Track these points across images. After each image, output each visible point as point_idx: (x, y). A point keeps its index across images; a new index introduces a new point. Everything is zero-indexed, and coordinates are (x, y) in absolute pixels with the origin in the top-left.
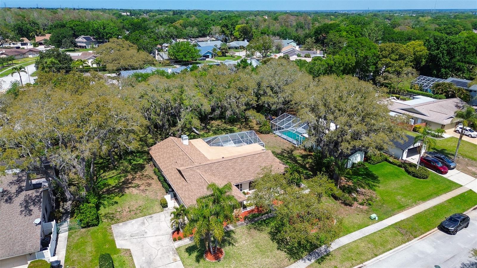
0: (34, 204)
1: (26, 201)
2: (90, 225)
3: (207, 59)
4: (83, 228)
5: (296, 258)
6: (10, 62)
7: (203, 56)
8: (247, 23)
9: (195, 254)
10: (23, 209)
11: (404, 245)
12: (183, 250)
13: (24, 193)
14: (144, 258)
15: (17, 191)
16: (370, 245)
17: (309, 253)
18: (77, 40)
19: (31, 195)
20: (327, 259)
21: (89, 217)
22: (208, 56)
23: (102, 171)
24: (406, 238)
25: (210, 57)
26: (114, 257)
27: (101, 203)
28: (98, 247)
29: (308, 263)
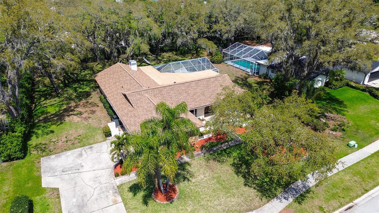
2: (13, 158)
4: (4, 161)
5: (269, 197)
9: (141, 194)
12: (127, 188)
14: (75, 200)
17: (284, 190)
20: (308, 197)
21: (10, 149)
23: (43, 99)
26: (36, 199)
27: (34, 132)
28: (18, 186)
29: (285, 203)
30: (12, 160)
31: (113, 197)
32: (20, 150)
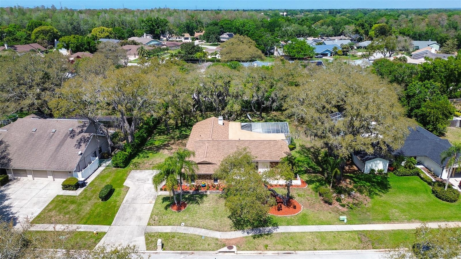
0: (84, 142)
1: (81, 139)
2: (119, 166)
3: (324, 57)
4: (114, 167)
5: (238, 228)
6: (166, 51)
7: (321, 54)
8: (387, 23)
9: (167, 203)
10: (77, 144)
11: (355, 251)
12: (161, 198)
13: (83, 134)
14: (133, 195)
15: (79, 132)
16: (316, 240)
17: (253, 228)
18: (221, 36)
19: (85, 136)
20: (264, 237)
21: (118, 160)
22: (327, 54)
23: (158, 134)
24: (362, 246)
25: (329, 55)
26: (117, 189)
27: (138, 155)
28: (114, 181)
29: (246, 234)
30: (118, 167)
31: (151, 200)
32: (123, 163)
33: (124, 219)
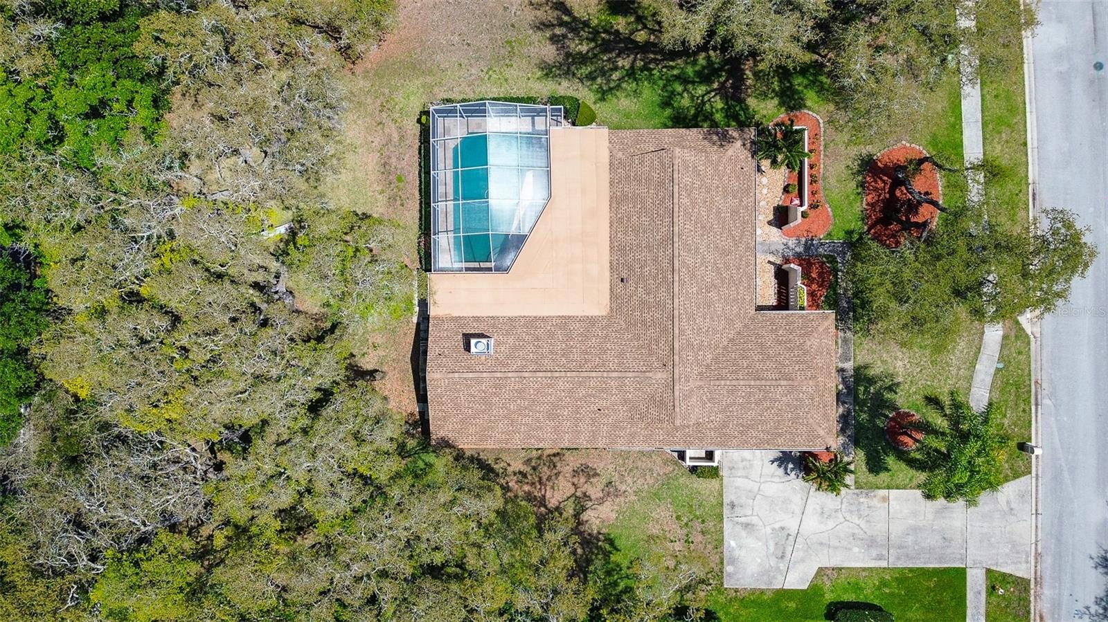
12: (869, 477)
14: (856, 549)
16: (1004, 137)
26: (829, 597)
31: (876, 499)
33: (947, 544)
